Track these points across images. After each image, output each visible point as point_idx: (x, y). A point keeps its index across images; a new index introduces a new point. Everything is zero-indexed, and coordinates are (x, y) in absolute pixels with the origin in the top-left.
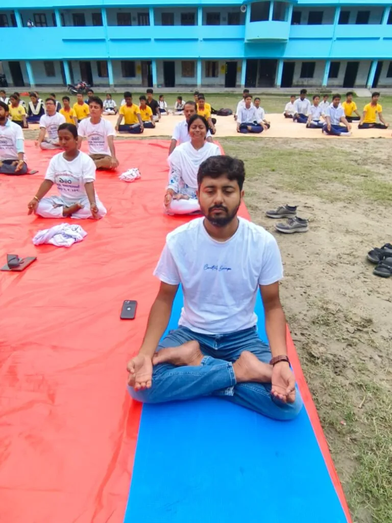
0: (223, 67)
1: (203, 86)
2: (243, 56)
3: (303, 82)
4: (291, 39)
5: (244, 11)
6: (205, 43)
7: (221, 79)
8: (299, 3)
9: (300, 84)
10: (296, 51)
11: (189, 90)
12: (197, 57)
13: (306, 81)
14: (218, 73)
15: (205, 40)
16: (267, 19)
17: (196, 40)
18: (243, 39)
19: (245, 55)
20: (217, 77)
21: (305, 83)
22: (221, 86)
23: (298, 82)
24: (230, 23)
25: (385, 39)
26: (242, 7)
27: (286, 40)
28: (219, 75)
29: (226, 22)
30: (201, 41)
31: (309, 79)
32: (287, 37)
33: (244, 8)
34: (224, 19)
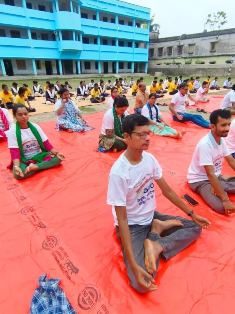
0: (43, 64)
1: (38, 74)
2: (59, 58)
3: (86, 71)
4: (84, 50)
5: (56, 34)
6: (35, 50)
7: (44, 70)
8: (85, 33)
9: (86, 72)
10: (85, 56)
11: (31, 77)
12: (32, 57)
13: (88, 71)
14: (41, 67)
15: (35, 48)
16: (72, 39)
17: (30, 47)
18: (57, 49)
19: (60, 57)
20: (41, 69)
21: (88, 72)
22: (44, 74)
23: (84, 71)
24: (43, 39)
25: (119, 52)
26: (55, 32)
27: (81, 51)
28: (42, 68)
29: (41, 38)
30: (32, 48)
31: (89, 70)
32: (82, 50)
33: (56, 32)
34: (39, 37)
